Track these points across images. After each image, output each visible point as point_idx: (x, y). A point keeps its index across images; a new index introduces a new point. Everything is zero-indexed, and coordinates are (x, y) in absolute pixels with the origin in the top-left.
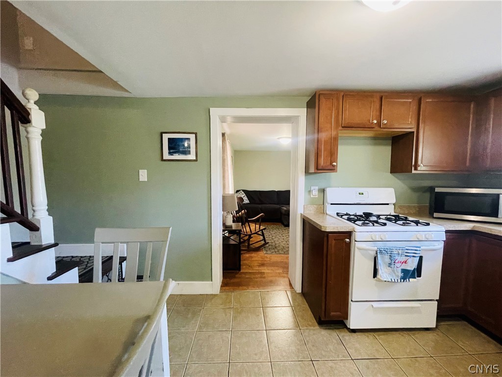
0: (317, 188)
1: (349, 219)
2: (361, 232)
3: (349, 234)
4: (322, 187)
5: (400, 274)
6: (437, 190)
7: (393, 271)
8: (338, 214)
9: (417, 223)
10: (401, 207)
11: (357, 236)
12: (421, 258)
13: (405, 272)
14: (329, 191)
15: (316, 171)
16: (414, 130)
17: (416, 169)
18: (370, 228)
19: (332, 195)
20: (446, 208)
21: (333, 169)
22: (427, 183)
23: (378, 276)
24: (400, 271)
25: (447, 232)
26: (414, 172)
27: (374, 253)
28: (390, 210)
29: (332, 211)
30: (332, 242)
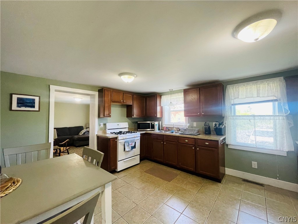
0: (102, 123)
1: (115, 134)
2: (120, 137)
3: (116, 138)
4: (104, 123)
5: (131, 148)
6: (138, 122)
7: (129, 148)
8: (111, 133)
9: (134, 132)
10: (130, 129)
11: (119, 138)
12: (135, 142)
13: (132, 147)
14: (107, 124)
15: (104, 117)
16: (132, 104)
17: (133, 116)
18: (122, 135)
19: (109, 126)
20: (141, 128)
21: (110, 116)
22: (136, 120)
23: (125, 150)
24: (131, 147)
25: (141, 134)
26: (133, 117)
27: (124, 143)
28: (127, 130)
29: (108, 132)
30: (112, 142)
